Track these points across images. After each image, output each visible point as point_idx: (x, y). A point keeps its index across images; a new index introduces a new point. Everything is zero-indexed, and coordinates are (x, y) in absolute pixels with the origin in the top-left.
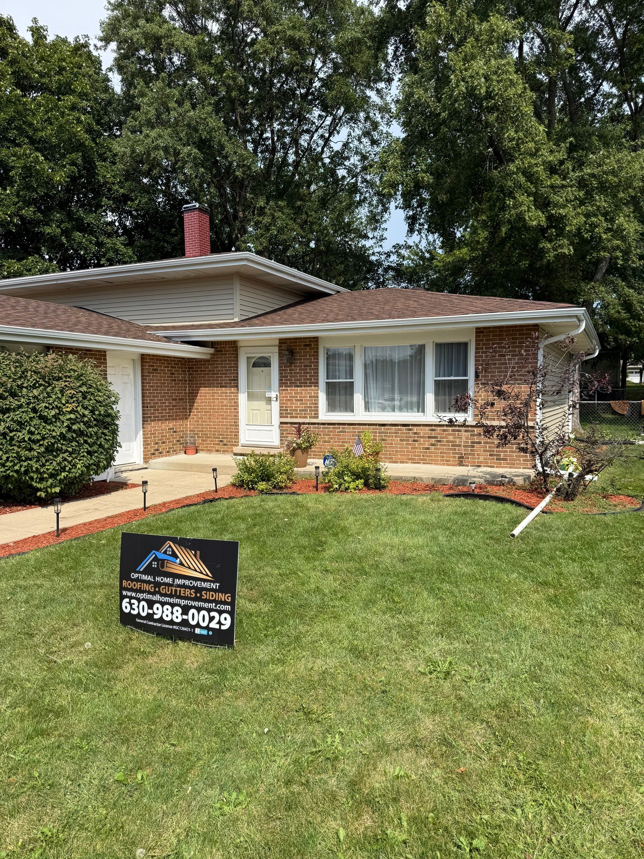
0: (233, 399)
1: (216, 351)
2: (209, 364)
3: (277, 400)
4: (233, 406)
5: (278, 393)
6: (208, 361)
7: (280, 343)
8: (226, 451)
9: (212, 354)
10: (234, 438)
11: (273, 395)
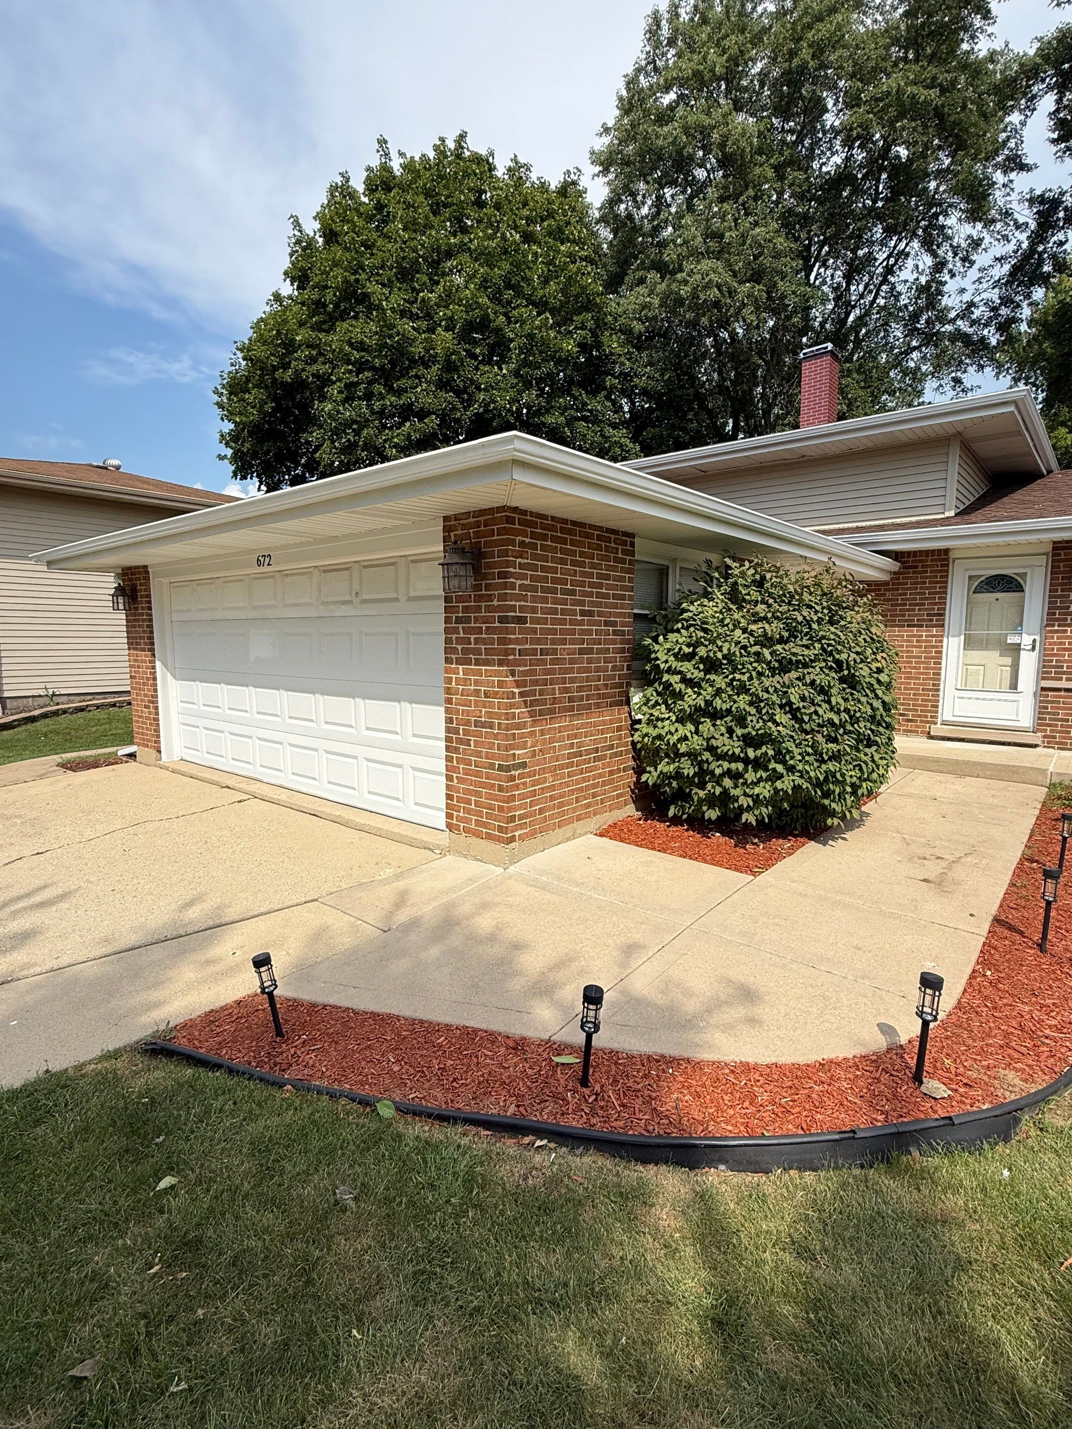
0: (933, 647)
1: (904, 568)
2: (885, 590)
3: (1033, 649)
4: (933, 658)
5: (1037, 638)
6: (886, 583)
7: (1054, 549)
8: (910, 731)
9: (895, 573)
10: (930, 711)
11: (1026, 640)
